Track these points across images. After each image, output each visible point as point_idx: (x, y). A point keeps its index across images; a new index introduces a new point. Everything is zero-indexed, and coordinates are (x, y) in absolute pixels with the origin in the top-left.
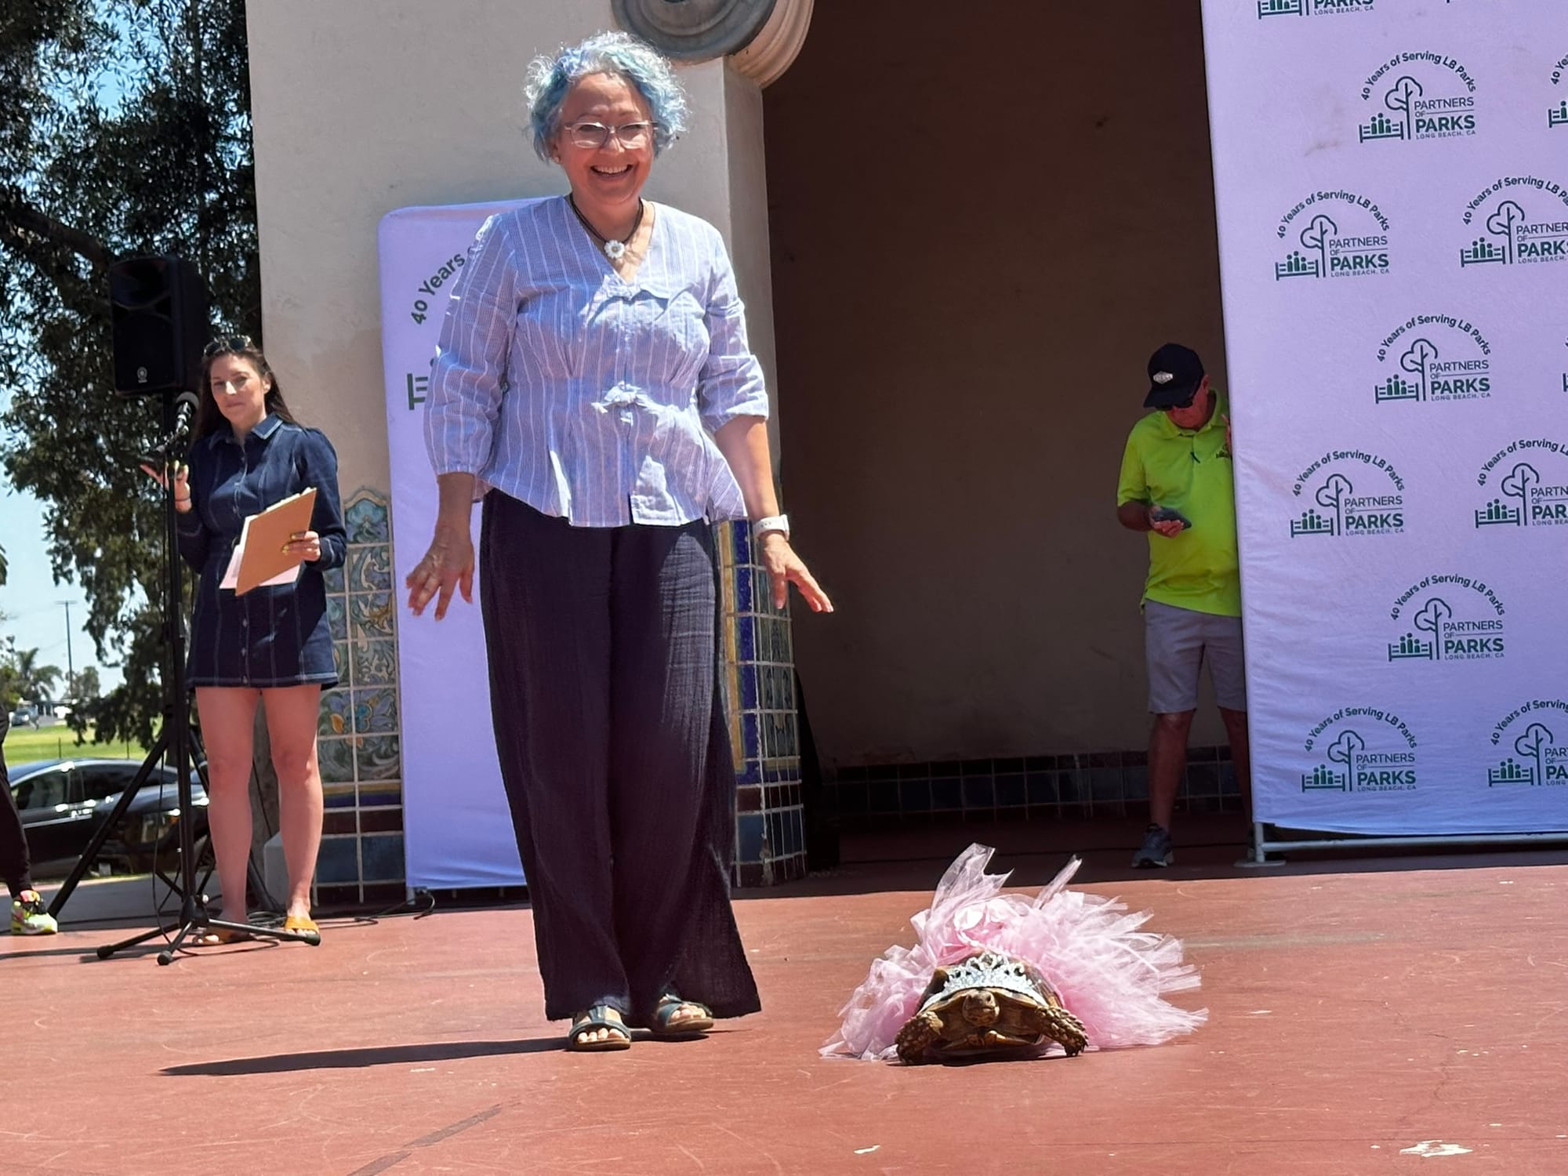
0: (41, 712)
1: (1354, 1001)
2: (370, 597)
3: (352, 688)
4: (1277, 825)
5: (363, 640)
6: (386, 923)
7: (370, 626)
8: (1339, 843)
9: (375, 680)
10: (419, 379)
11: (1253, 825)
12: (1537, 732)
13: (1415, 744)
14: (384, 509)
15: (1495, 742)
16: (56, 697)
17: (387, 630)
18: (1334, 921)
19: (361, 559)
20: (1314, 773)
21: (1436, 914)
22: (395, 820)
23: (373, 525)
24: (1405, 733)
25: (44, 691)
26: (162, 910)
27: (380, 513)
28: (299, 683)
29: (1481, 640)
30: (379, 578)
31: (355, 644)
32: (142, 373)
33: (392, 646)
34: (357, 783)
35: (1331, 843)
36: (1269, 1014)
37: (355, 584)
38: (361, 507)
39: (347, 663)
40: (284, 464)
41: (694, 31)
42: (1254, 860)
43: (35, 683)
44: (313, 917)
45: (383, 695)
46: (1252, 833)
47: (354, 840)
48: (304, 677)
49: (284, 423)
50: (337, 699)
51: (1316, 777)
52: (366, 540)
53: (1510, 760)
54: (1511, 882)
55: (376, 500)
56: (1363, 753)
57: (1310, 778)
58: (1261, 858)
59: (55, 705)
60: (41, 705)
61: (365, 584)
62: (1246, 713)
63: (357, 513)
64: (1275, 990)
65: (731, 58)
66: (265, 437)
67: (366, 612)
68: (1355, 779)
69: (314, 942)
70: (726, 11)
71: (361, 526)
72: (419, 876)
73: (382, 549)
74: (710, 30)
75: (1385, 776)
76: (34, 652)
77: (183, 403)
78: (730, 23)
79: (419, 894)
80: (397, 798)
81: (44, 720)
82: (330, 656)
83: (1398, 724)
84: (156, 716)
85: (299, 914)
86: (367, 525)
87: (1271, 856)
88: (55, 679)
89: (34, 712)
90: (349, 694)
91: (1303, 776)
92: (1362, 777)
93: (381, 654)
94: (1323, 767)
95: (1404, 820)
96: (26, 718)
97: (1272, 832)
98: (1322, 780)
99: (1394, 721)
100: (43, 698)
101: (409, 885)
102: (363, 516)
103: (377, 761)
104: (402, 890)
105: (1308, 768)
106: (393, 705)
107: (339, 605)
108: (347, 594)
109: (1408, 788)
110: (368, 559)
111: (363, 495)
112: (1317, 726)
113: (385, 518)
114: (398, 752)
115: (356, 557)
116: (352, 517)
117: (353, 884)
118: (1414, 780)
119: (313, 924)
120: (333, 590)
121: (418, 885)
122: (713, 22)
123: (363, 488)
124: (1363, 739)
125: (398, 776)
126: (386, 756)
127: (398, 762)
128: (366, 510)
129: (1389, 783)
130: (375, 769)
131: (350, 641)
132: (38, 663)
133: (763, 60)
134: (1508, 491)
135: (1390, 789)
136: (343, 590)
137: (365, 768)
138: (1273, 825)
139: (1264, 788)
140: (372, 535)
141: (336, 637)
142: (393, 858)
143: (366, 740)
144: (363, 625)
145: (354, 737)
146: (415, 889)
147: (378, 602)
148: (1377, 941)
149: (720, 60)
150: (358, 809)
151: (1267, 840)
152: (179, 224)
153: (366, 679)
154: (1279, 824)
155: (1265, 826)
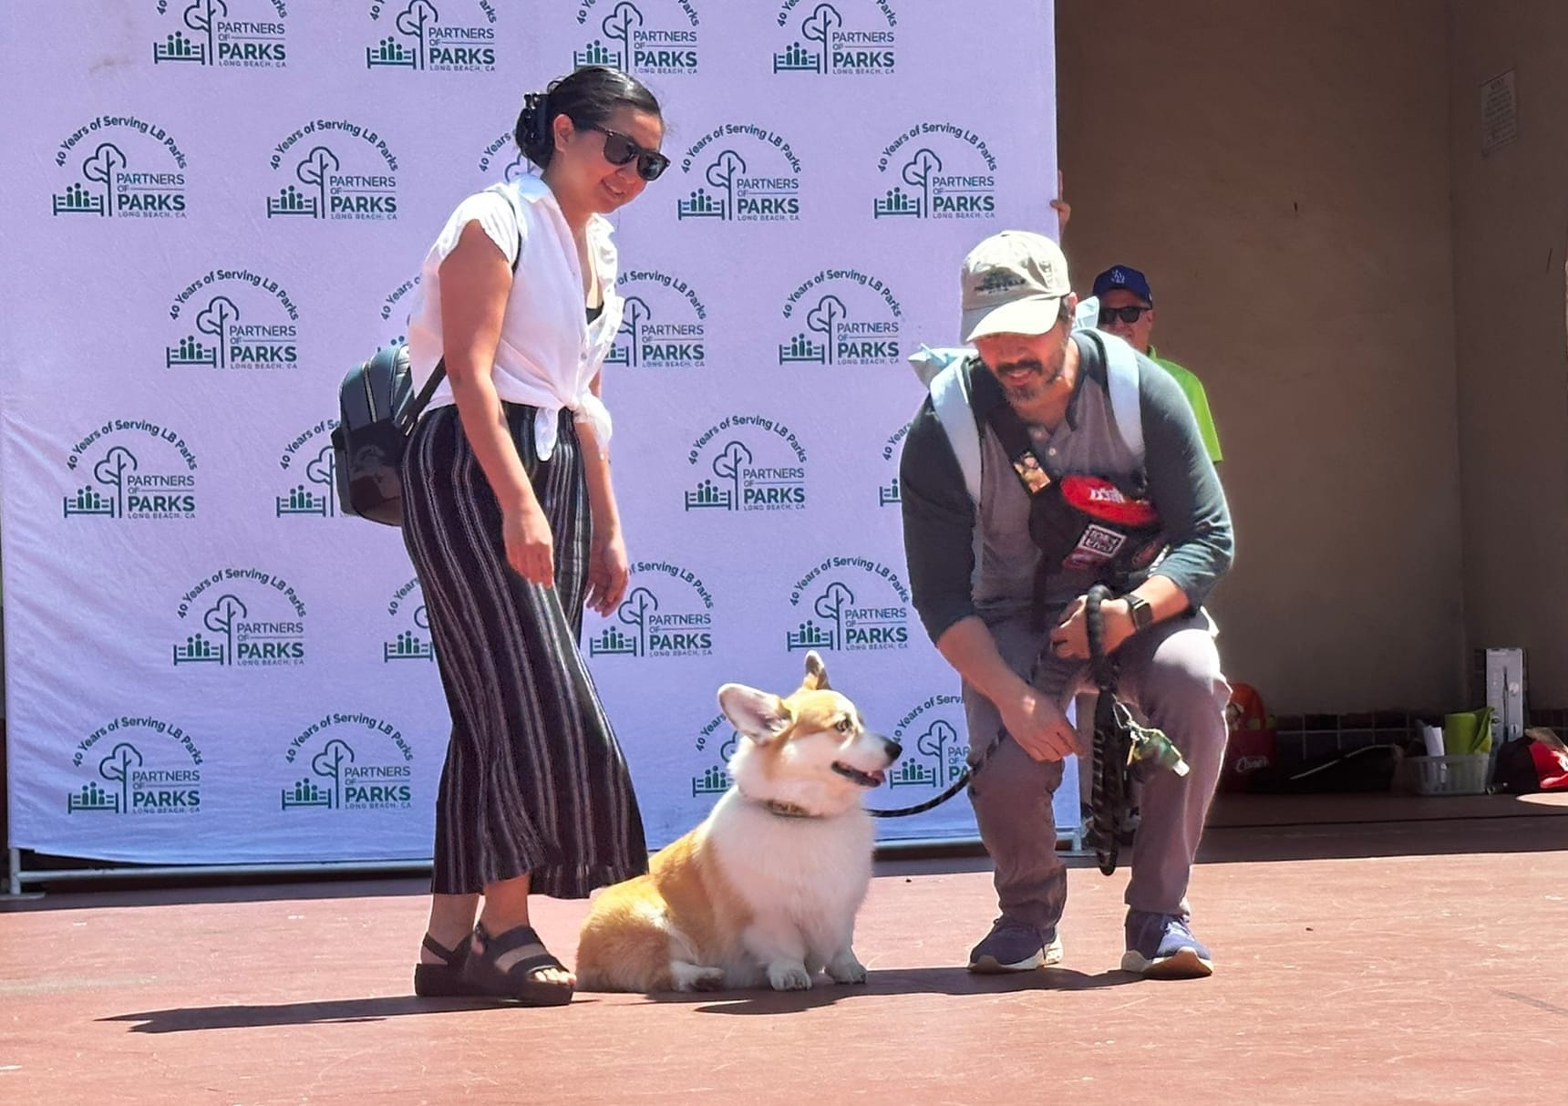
1: (119, 1053)
4: (37, 851)
8: (109, 872)
11: (8, 851)
12: (337, 749)
13: (201, 761)
15: (291, 760)
18: (99, 962)
20: (83, 792)
21: (217, 954)
24: (190, 748)
29: (279, 645)
35: (100, 872)
36: (19, 1070)
42: (8, 892)
46: (7, 861)
51: (85, 796)
53: (306, 781)
54: (301, 917)
56: (141, 770)
57: (78, 797)
58: (16, 890)
64: (27, 1042)
68: (130, 799)
75: (165, 796)
83: (182, 737)
87: (28, 887)
91: (70, 795)
92: (139, 797)
94: (93, 785)
95: (184, 848)
97: (31, 860)
98: (92, 800)
99: (178, 733)
105: (76, 785)
109: (191, 810)
112: (88, 737)
118: (198, 801)
124: (142, 754)
129: (169, 804)
134: (313, 477)
135: (170, 811)
138: (32, 851)
139: (22, 807)
148: (148, 985)
151: (23, 869)
154: (41, 849)
155: (24, 853)
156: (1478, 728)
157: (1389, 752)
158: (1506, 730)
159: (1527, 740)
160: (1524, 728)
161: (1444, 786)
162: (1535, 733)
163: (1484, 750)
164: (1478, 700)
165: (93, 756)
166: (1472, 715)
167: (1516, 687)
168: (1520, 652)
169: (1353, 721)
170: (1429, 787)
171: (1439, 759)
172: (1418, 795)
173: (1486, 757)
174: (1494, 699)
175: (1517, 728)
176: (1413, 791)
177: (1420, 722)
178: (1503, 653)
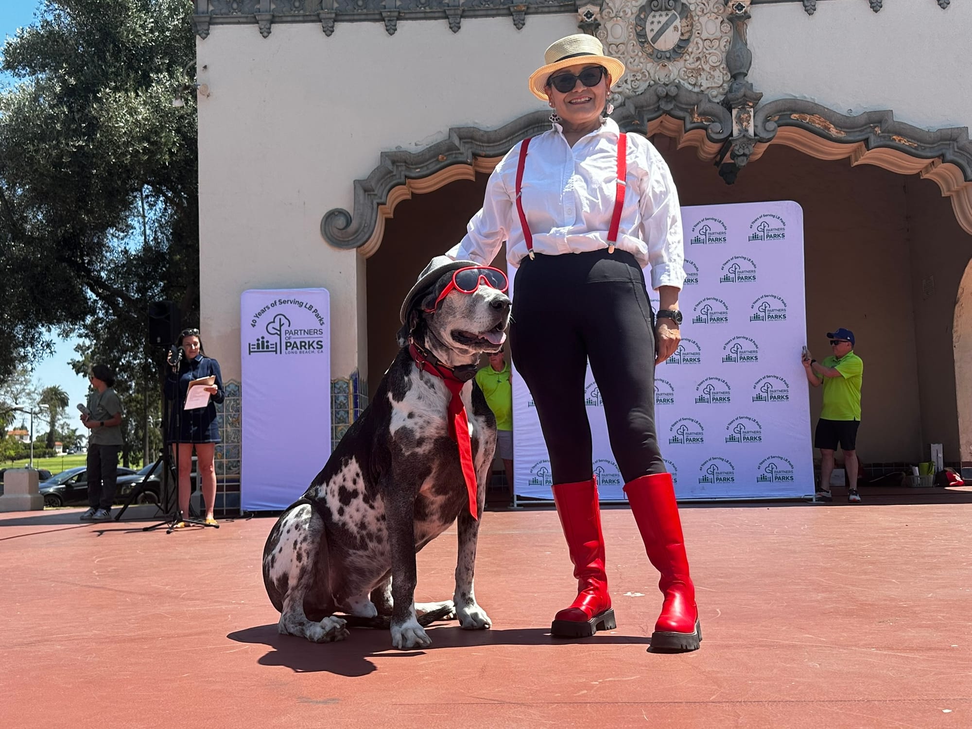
0: (78, 450)
2: (232, 415)
3: (225, 444)
5: (229, 429)
6: (236, 521)
7: (232, 424)
8: (540, 501)
9: (233, 442)
10: (252, 345)
11: (513, 495)
12: (599, 469)
14: (239, 387)
16: (83, 445)
17: (238, 426)
19: (230, 402)
22: (238, 488)
23: (235, 392)
25: (79, 442)
26: (157, 515)
27: (237, 388)
28: (209, 442)
30: (235, 409)
31: (226, 430)
32: (159, 339)
33: (240, 431)
34: (225, 475)
37: (227, 410)
38: (231, 386)
39: (223, 436)
40: (206, 370)
41: (347, 239)
42: (513, 506)
43: (76, 440)
44: (215, 519)
45: (235, 447)
46: (513, 498)
47: (223, 494)
48: (211, 440)
49: (204, 357)
50: (219, 448)
51: (533, 481)
52: (232, 396)
55: (236, 383)
56: (548, 474)
57: (531, 481)
58: (515, 506)
59: (83, 447)
60: (78, 447)
61: (231, 411)
62: (512, 461)
63: (229, 387)
65: (359, 249)
66: (199, 360)
67: (231, 419)
68: (545, 482)
69: (217, 527)
70: (357, 234)
71: (230, 392)
72: (246, 505)
73: (237, 399)
74: (352, 240)
76: (76, 430)
77: (180, 349)
78: (359, 238)
79: (245, 512)
80: (238, 480)
81: (79, 453)
82: (218, 433)
84: (120, 452)
85: (210, 518)
86: (232, 392)
87: (518, 505)
88: (83, 439)
89: (76, 450)
90: (223, 446)
91: (529, 481)
92: (547, 481)
93: (235, 434)
94: (535, 478)
96: (73, 452)
97: (519, 498)
98: (535, 482)
100: (79, 445)
101: (242, 509)
102: (232, 388)
103: (232, 468)
104: (238, 511)
105: (531, 478)
106: (239, 450)
107: (222, 417)
108: (224, 414)
110: (232, 403)
111: (232, 381)
112: (534, 465)
113: (239, 390)
114: (239, 466)
115: (228, 402)
116: (228, 389)
117: (222, 508)
119: (215, 521)
120: (219, 412)
121: (245, 509)
122: (353, 237)
123: (232, 380)
124: (548, 469)
125: (239, 473)
126: (235, 467)
127: (239, 469)
128: (232, 386)
130: (231, 471)
131: (225, 429)
132: (78, 433)
133: (368, 250)
134: (593, 396)
136: (223, 412)
137: (228, 471)
138: (520, 495)
140: (234, 395)
141: (220, 427)
142: (237, 500)
143: (229, 461)
144: (229, 424)
145: (225, 460)
146: (244, 511)
147: (235, 417)
149: (355, 249)
150: (225, 484)
151: (517, 500)
152: (154, 291)
153: (230, 442)
154: (522, 495)
155: (517, 496)
156: (930, 467)
157: (901, 474)
158: (938, 468)
159: (945, 471)
160: (944, 467)
161: (919, 485)
162: (947, 469)
163: (931, 474)
164: (928, 459)
165: (535, 471)
166: (927, 464)
167: (941, 455)
168: (942, 445)
169: (887, 465)
170: (915, 485)
171: (917, 477)
172: (910, 487)
173: (932, 476)
174: (934, 459)
175: (941, 468)
176: (909, 485)
177: (911, 466)
178: (936, 445)
